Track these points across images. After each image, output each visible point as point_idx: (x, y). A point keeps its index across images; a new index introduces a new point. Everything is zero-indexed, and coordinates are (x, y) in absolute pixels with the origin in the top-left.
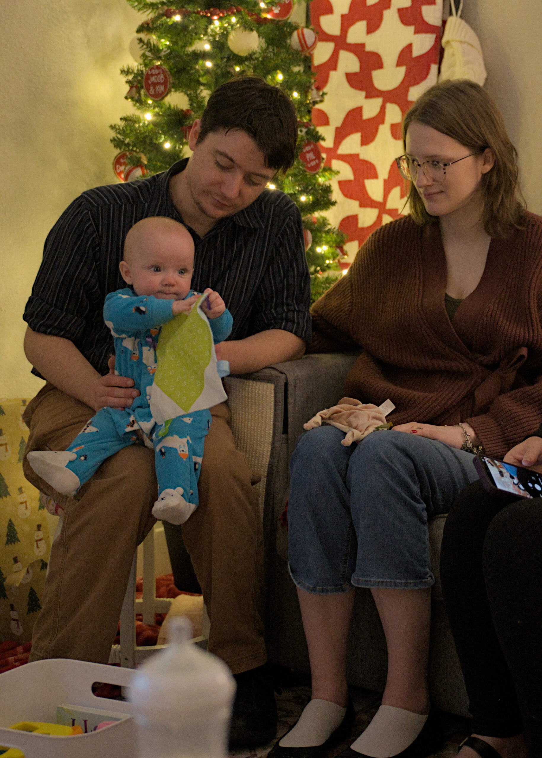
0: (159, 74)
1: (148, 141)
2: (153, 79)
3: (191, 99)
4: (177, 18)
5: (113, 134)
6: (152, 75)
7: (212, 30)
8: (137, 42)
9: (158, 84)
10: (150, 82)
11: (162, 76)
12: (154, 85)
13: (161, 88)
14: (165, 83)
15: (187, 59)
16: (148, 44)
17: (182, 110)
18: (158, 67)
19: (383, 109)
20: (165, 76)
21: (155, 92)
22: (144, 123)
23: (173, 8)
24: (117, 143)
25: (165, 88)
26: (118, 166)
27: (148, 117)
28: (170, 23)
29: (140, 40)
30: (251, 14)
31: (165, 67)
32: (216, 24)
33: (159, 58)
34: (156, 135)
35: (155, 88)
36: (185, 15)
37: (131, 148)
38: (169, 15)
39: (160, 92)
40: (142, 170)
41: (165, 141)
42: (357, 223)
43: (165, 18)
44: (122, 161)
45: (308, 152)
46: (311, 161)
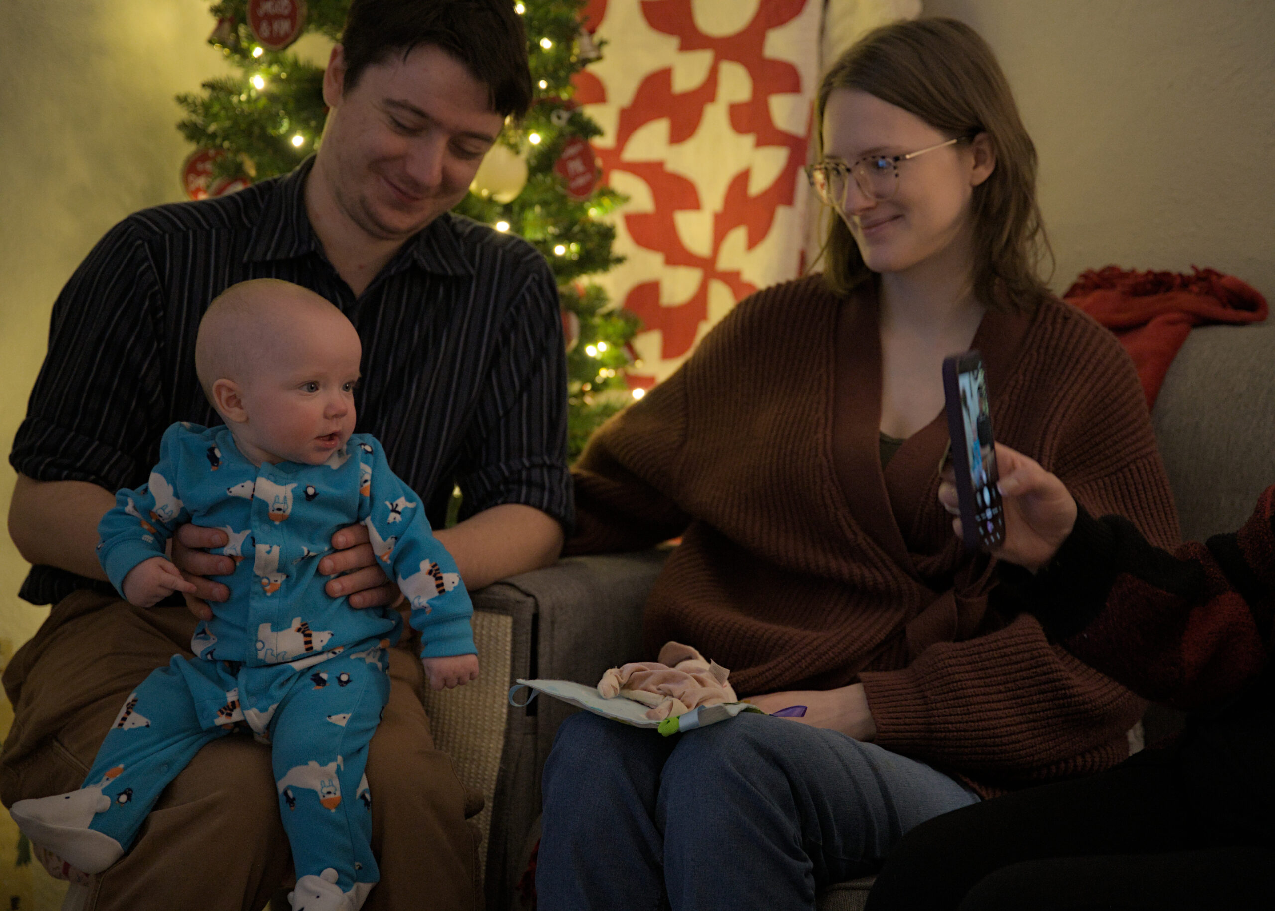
1: (256, 130)
2: (267, 7)
5: (182, 114)
9: (278, 17)
10: (261, 13)
11: (286, 3)
12: (271, 19)
13: (283, 26)
14: (292, 17)
19: (712, 74)
20: (292, 2)
21: (271, 32)
22: (249, 96)
24: (192, 131)
25: (293, 27)
26: (191, 177)
27: (259, 84)
35: (271, 25)
37: (218, 141)
39: (282, 33)
41: (293, 131)
42: (657, 297)
44: (200, 167)
45: (572, 158)
46: (577, 175)
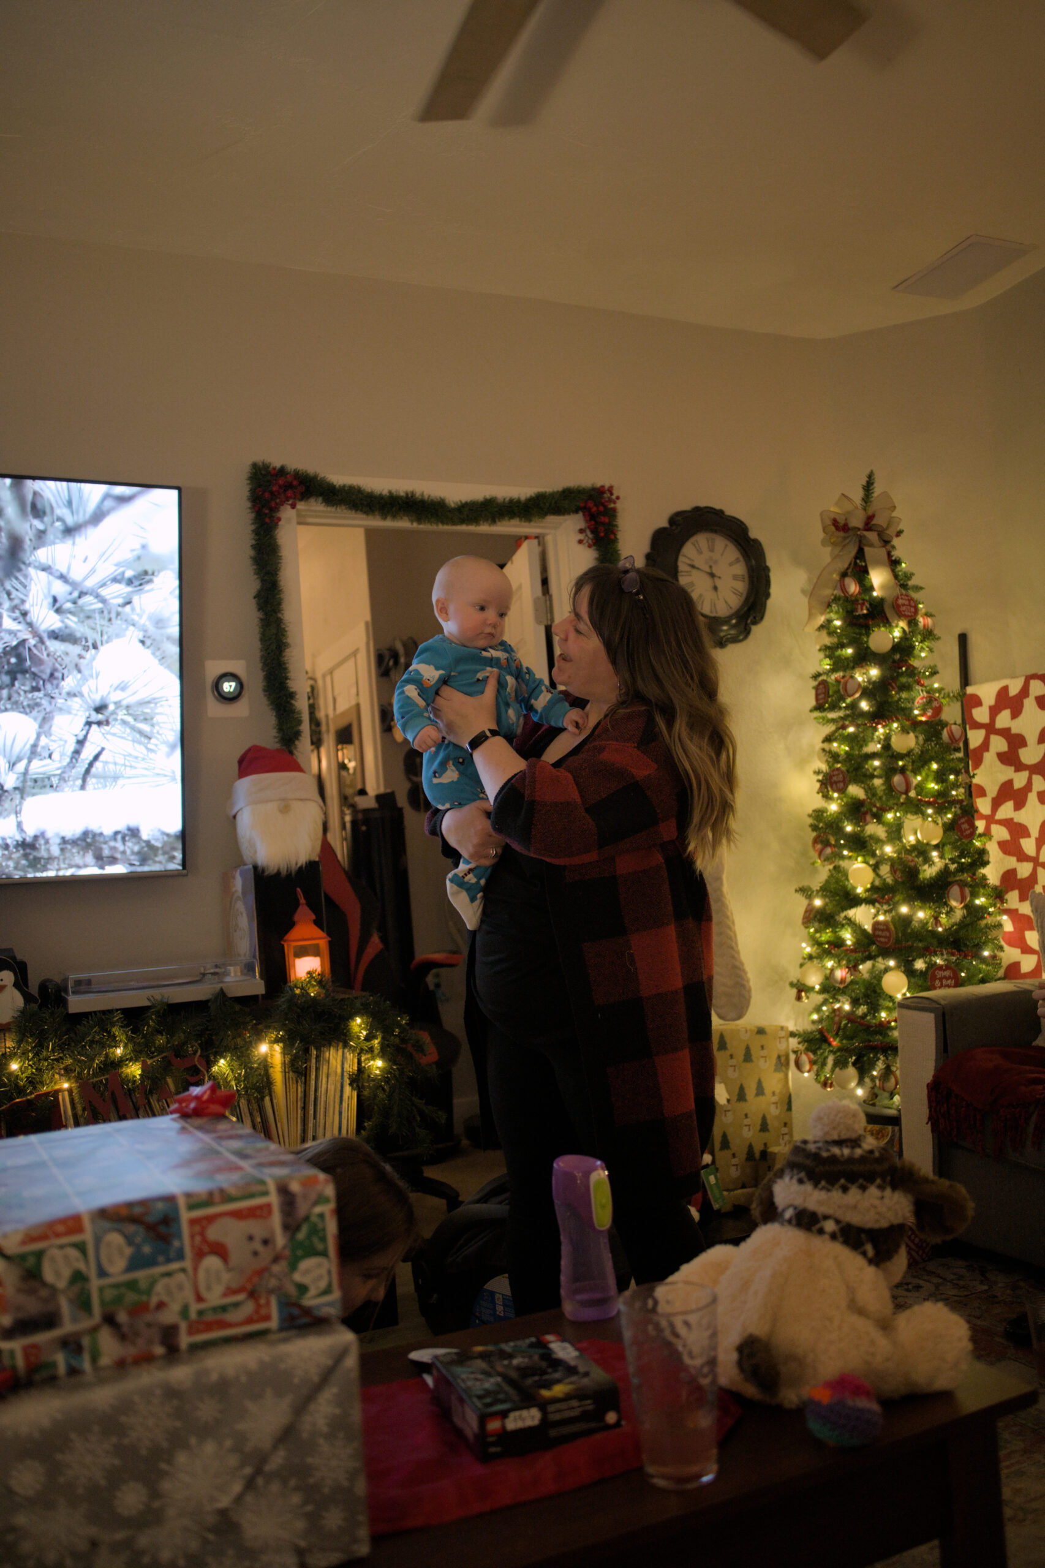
0: (839, 774)
1: (834, 825)
2: (835, 778)
3: (866, 792)
4: (851, 729)
6: (834, 775)
7: (878, 737)
8: (821, 751)
9: (839, 782)
10: (833, 781)
11: (841, 776)
12: (836, 783)
13: (841, 785)
14: (844, 781)
15: (859, 760)
16: (830, 752)
17: (859, 800)
18: (838, 769)
19: (1030, 781)
20: (843, 776)
21: (838, 787)
22: (831, 812)
23: (847, 723)
24: (814, 828)
25: (844, 785)
26: (815, 845)
27: (834, 807)
28: (846, 734)
29: (824, 750)
30: (908, 720)
31: (844, 769)
32: (881, 731)
33: (838, 762)
34: (841, 821)
35: (836, 785)
36: (857, 726)
38: (844, 727)
40: (832, 849)
41: (848, 825)
42: (1016, 875)
43: (841, 731)
45: (963, 823)
46: (966, 830)
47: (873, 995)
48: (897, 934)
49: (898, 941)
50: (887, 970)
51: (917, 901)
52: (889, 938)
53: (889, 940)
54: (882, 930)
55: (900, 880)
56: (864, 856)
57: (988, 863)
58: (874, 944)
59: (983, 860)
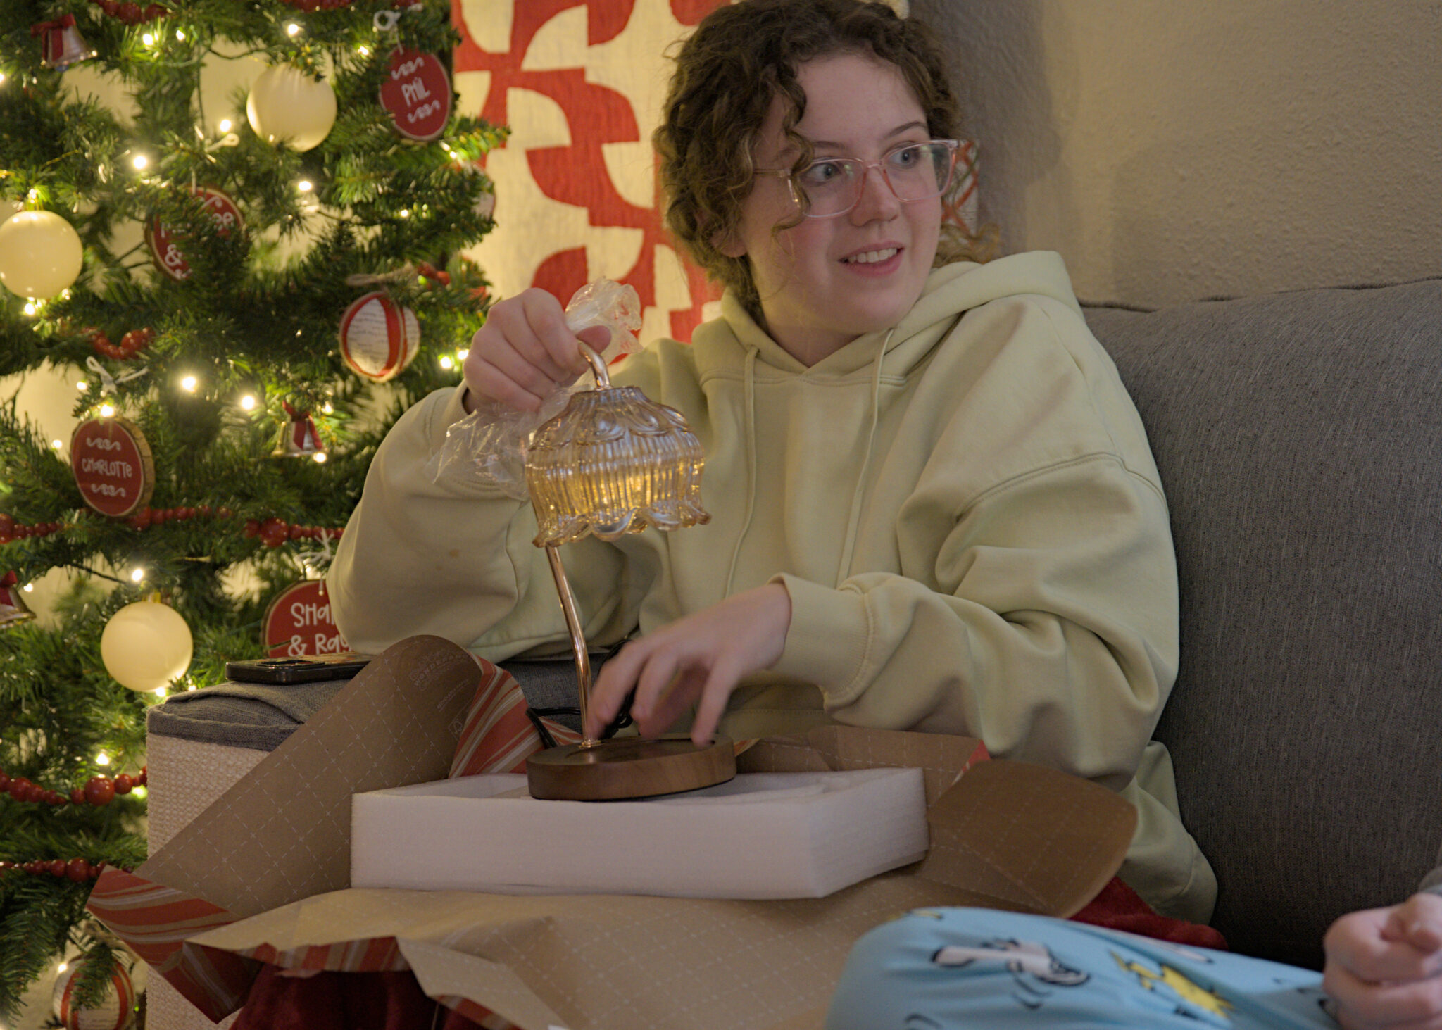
45: (409, 79)
46: (421, 104)
47: (69, 688)
48: (159, 470)
49: (161, 497)
50: (122, 599)
51: (234, 351)
52: (131, 484)
53: (132, 494)
54: (109, 456)
55: (178, 275)
56: (49, 182)
57: (487, 225)
58: (79, 504)
59: (470, 216)
